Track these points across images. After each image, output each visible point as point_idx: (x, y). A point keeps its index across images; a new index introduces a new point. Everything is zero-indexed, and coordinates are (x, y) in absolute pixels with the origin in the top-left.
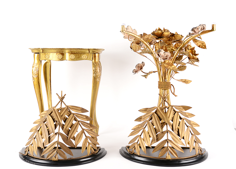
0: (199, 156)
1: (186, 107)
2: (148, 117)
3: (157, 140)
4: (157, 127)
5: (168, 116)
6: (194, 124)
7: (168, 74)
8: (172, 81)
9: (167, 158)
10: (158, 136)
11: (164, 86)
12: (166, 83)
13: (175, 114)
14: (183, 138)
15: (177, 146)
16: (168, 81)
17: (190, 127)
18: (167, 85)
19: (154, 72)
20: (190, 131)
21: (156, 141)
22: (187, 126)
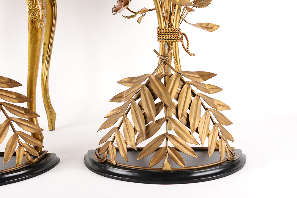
0: (228, 163)
1: (205, 74)
2: (134, 93)
3: (148, 136)
4: (148, 111)
5: (169, 91)
6: (220, 105)
7: (176, 13)
8: (183, 28)
9: (165, 168)
10: (150, 127)
11: (168, 37)
12: (171, 30)
13: (183, 86)
14: (197, 131)
15: (185, 145)
16: (176, 26)
17: (210, 110)
18: (174, 35)
19: (150, 10)
20: (211, 118)
21: (145, 138)
22: (206, 109)
